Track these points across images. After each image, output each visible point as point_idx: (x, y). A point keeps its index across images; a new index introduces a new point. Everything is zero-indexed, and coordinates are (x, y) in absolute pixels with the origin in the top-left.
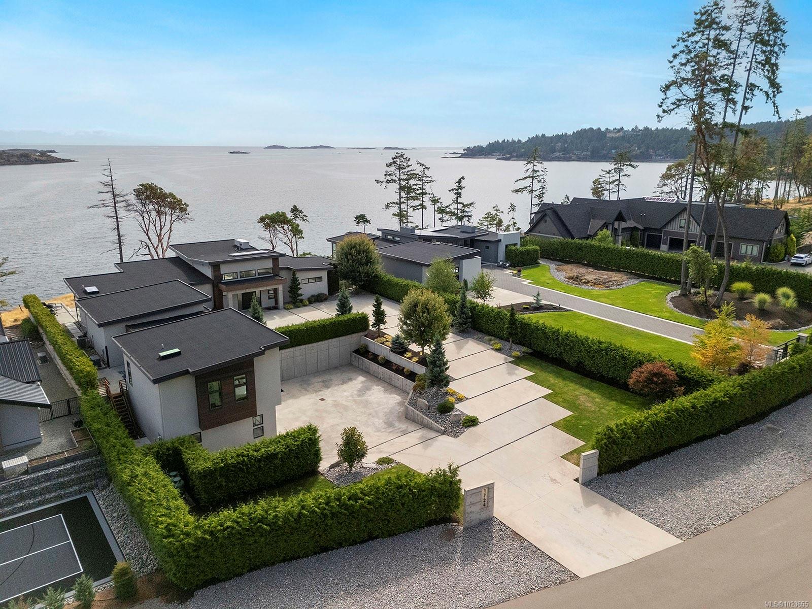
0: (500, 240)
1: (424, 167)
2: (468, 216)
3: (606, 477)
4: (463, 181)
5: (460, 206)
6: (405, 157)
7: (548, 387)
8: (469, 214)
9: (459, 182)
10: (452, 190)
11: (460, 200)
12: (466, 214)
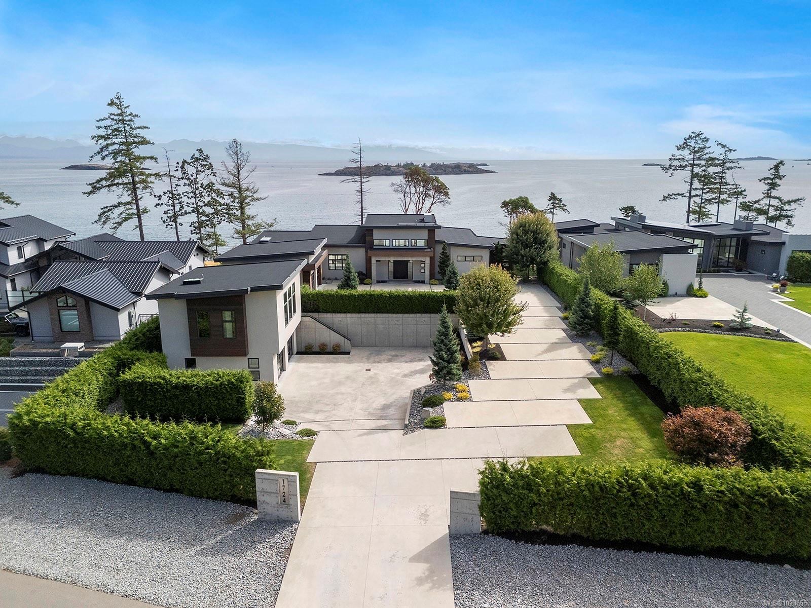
0: (784, 243)
1: (726, 149)
2: (787, 216)
3: (490, 538)
4: (782, 167)
5: (775, 202)
6: (703, 137)
7: (591, 417)
8: (789, 213)
9: (776, 167)
10: (765, 179)
11: (774, 193)
12: (784, 213)
